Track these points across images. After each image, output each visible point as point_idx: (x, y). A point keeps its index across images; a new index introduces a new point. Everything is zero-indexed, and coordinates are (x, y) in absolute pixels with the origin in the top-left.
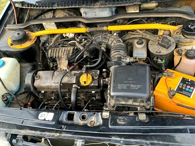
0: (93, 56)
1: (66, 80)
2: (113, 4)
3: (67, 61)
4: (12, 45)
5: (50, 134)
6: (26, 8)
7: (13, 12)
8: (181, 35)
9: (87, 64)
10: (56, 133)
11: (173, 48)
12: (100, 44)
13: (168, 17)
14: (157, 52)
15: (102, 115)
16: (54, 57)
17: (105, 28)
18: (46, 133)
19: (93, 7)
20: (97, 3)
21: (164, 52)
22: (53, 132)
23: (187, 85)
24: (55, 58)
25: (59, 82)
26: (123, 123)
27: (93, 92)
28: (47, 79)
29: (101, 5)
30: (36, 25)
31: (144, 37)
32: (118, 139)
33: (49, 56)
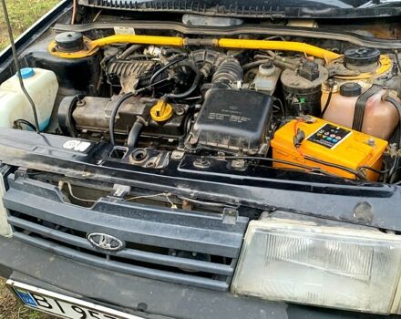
0: (184, 82)
1: (126, 108)
2: (238, 13)
3: (137, 81)
4: (54, 50)
5: (75, 171)
6: (94, 8)
7: (72, 10)
8: (342, 66)
9: (170, 92)
10: (86, 171)
11: (321, 81)
12: (200, 64)
13: (326, 39)
14: (293, 84)
15: (170, 154)
16: (118, 73)
17: (215, 41)
18: (68, 170)
19: (203, 13)
20: (212, 9)
21: (306, 84)
22: (81, 170)
23: (331, 133)
24: (120, 75)
25: (114, 110)
26: (203, 167)
27: (171, 140)
28: (96, 107)
29: (218, 12)
30: (103, 29)
31: (277, 61)
32: (188, 190)
33: (110, 71)
